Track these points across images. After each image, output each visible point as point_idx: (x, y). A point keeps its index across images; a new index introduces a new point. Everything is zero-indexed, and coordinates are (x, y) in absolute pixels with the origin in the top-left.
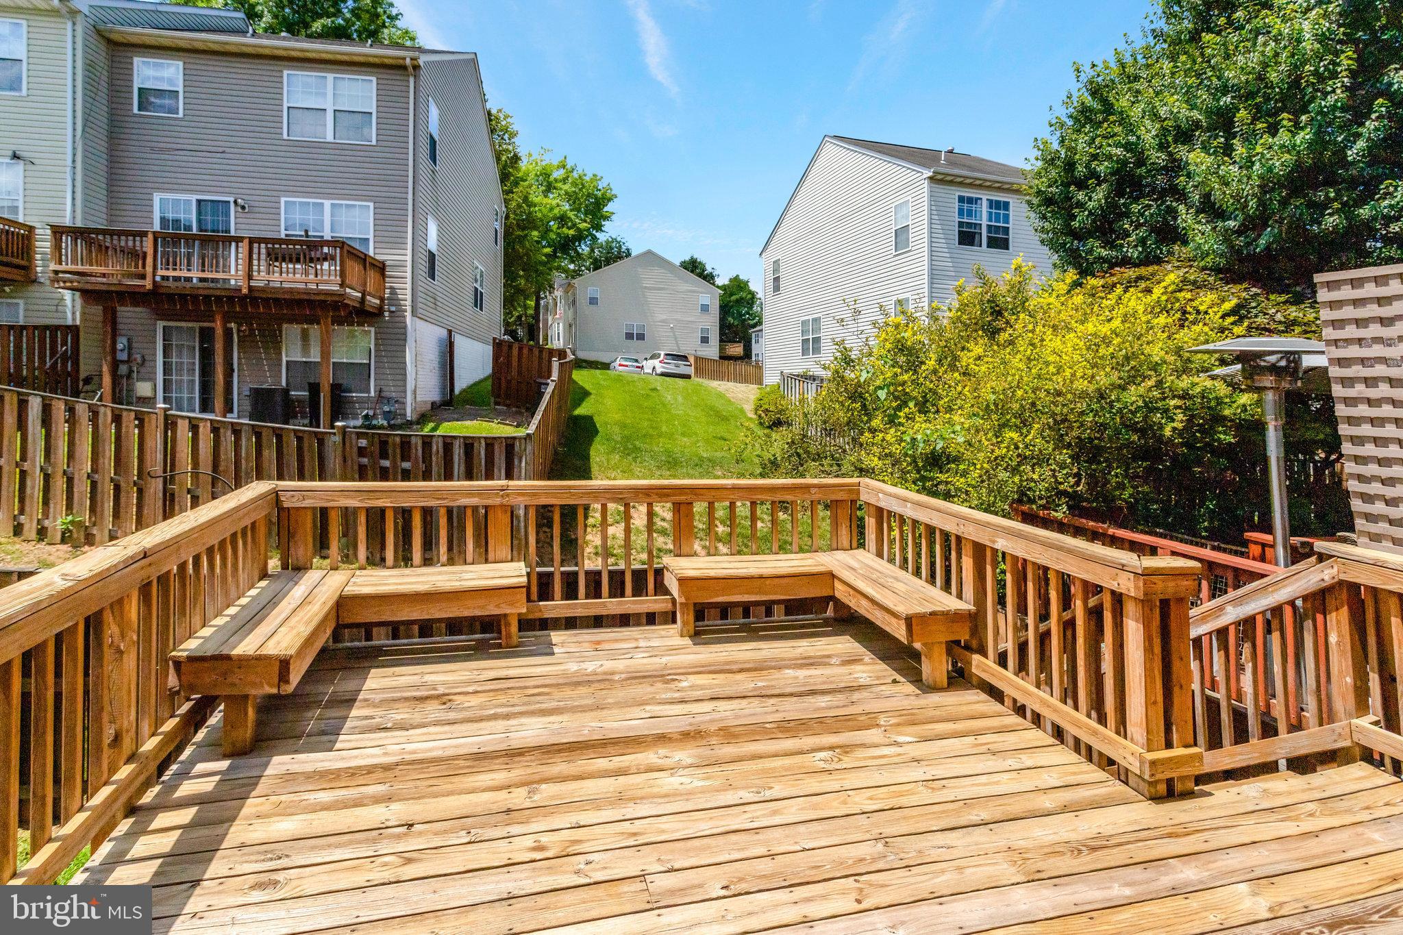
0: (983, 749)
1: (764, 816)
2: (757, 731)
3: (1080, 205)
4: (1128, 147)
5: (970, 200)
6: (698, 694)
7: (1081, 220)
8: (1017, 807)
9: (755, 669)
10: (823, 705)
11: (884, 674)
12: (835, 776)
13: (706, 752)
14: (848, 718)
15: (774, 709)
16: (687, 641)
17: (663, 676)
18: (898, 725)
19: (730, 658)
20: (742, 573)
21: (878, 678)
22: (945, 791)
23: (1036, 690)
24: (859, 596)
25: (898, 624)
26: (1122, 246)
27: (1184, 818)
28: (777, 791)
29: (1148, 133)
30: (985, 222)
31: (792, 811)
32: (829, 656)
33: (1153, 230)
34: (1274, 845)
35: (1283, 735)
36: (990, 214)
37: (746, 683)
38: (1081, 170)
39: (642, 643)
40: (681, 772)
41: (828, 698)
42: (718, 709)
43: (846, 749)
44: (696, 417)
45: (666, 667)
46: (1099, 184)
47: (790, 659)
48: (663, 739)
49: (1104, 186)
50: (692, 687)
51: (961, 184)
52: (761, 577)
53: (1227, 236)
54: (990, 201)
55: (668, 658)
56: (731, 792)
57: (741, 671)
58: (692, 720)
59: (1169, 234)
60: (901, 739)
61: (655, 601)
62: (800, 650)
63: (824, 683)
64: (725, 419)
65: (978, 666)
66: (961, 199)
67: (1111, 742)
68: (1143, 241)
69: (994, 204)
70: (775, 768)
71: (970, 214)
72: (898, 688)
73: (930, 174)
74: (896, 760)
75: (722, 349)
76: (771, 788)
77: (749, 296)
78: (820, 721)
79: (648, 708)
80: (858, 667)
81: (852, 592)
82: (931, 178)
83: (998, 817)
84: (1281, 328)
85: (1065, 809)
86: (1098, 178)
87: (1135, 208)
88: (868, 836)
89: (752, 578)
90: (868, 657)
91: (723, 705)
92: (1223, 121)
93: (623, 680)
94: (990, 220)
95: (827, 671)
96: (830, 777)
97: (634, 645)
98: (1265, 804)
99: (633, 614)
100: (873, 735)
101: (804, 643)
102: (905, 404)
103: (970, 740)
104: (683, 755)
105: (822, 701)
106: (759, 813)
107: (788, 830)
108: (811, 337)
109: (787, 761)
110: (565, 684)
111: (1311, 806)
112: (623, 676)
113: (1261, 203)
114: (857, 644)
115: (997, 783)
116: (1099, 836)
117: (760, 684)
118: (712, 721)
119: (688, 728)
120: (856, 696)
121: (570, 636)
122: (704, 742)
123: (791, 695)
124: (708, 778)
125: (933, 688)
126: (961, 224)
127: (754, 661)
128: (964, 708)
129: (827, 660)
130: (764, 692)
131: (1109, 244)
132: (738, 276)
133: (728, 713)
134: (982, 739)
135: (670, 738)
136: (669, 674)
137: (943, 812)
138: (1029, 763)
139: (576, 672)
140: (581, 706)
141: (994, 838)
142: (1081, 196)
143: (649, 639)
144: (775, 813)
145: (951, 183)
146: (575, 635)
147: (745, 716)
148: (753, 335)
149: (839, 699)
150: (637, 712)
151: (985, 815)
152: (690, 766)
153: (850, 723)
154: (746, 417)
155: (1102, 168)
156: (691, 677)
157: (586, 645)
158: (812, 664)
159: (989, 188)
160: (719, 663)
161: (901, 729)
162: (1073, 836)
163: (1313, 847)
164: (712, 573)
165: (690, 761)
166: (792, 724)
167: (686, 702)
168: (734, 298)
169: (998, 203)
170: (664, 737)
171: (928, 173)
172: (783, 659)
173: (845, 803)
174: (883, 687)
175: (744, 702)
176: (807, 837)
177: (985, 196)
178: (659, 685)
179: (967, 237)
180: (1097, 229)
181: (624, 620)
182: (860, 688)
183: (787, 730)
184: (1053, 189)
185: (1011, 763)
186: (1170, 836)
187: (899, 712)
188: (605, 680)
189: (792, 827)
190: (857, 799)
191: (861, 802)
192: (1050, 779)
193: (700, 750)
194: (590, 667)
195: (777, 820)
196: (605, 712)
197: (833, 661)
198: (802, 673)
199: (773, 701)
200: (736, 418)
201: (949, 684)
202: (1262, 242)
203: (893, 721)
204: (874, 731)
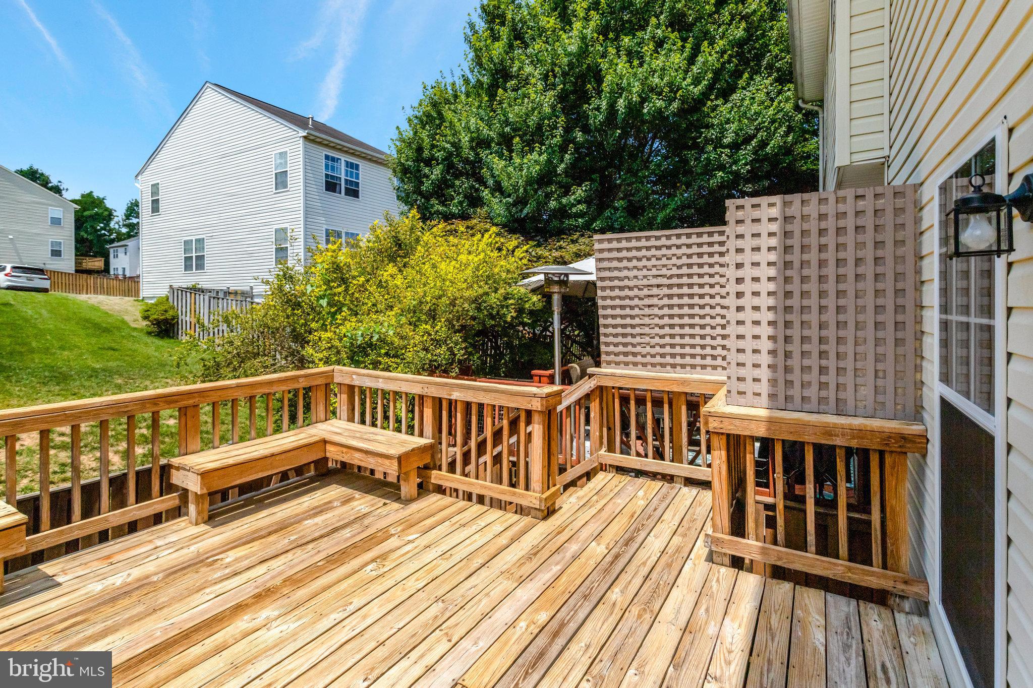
0: (457, 525)
1: (358, 623)
2: (312, 572)
3: (427, 177)
4: (453, 144)
5: (333, 159)
6: (246, 563)
7: (426, 186)
8: (492, 549)
9: (281, 529)
10: (349, 535)
11: (374, 502)
12: (387, 576)
13: (286, 601)
14: (371, 537)
15: (316, 551)
16: (203, 527)
17: (202, 561)
18: (403, 530)
19: (254, 528)
20: (256, 455)
21: (372, 505)
22: (453, 557)
23: (476, 481)
24: (353, 452)
25: (391, 463)
26: (450, 205)
27: (559, 523)
28: (357, 602)
29: (465, 139)
30: (343, 177)
31: (375, 610)
32: (330, 502)
33: (465, 197)
34: (593, 520)
35: (569, 470)
36: (347, 171)
37: (281, 542)
38: (426, 154)
39: (159, 543)
40: (274, 624)
41: (348, 530)
42: (272, 568)
43: (383, 557)
44: (73, 331)
45: (199, 554)
46: (438, 164)
47: (303, 513)
48: (239, 609)
49: (440, 166)
50: (237, 560)
51: (327, 146)
52: (273, 455)
53: (508, 206)
54: (347, 162)
55: (196, 546)
56: (325, 619)
57: (270, 534)
58: (255, 584)
59: (475, 201)
60: (411, 538)
61: (163, 501)
62: (306, 504)
63: (339, 521)
64: (106, 330)
65: (436, 478)
66: (327, 157)
67: (522, 496)
68: (461, 203)
69: (350, 165)
70: (344, 590)
71: (333, 169)
72: (388, 508)
73: (305, 134)
74: (417, 551)
75: (77, 263)
76: (351, 603)
77: (106, 213)
78: (354, 546)
79: (207, 590)
80: (355, 503)
81: (345, 450)
82: (305, 137)
83: (487, 559)
84: (535, 259)
85: (513, 541)
86: (437, 160)
87: (457, 183)
88: (430, 602)
89: (266, 457)
90: (357, 495)
91: (274, 564)
92: (506, 141)
93: (163, 579)
94: (347, 175)
95: (337, 512)
96: (384, 579)
97: (151, 546)
98: (581, 504)
99: (141, 519)
100: (393, 542)
101: (305, 498)
102: (340, 310)
103: (447, 523)
104: (268, 612)
105: (346, 533)
106: (354, 623)
107: (380, 623)
108: (194, 255)
109: (350, 581)
110: (99, 605)
111: (595, 498)
112: (161, 575)
113: (525, 190)
114: (344, 489)
115: (475, 541)
116: (534, 547)
117: (292, 538)
118: (273, 578)
119: (257, 591)
120: (366, 522)
121: (68, 561)
122: (278, 595)
123: (322, 537)
124: (300, 619)
125: (409, 501)
126: (327, 176)
127: (276, 523)
128: (433, 506)
129: (330, 505)
130: (300, 543)
131: (443, 203)
132: (92, 192)
133: (282, 568)
134: (454, 520)
135: (246, 605)
136: (207, 558)
137: (460, 569)
138: (483, 524)
139: (102, 591)
140: (135, 616)
141: (492, 570)
142: (426, 170)
143: (164, 537)
144: (365, 617)
145: (320, 144)
146: (74, 559)
147: (297, 564)
148: (111, 251)
149: (356, 527)
150: (198, 598)
151: (481, 561)
152: (279, 616)
153: (373, 540)
154: (129, 327)
155: (440, 155)
156: (230, 553)
157: (96, 563)
158: (321, 512)
159: (346, 152)
160: (247, 535)
161: (406, 532)
162: (523, 553)
163: (605, 515)
164: (231, 461)
165: (276, 613)
166: (336, 556)
167: (240, 573)
168: (87, 213)
169: (352, 164)
170: (241, 606)
171: (303, 133)
172: (297, 515)
173: (404, 590)
174: (379, 511)
175: (289, 556)
176: (396, 621)
177: (344, 158)
178: (204, 569)
179: (331, 186)
180: (436, 193)
181: (132, 527)
182: (365, 515)
183: (336, 561)
184: (410, 163)
185: (474, 528)
186: (559, 533)
187: (399, 522)
188: (143, 585)
189: (383, 620)
190: (410, 584)
191: (413, 585)
192: (498, 528)
193: (279, 602)
194: (118, 580)
195: (369, 621)
196: (165, 611)
197: (335, 504)
198: (319, 520)
199: (310, 546)
200: (119, 329)
201: (419, 494)
202: (525, 211)
203: (399, 529)
204: (392, 539)
